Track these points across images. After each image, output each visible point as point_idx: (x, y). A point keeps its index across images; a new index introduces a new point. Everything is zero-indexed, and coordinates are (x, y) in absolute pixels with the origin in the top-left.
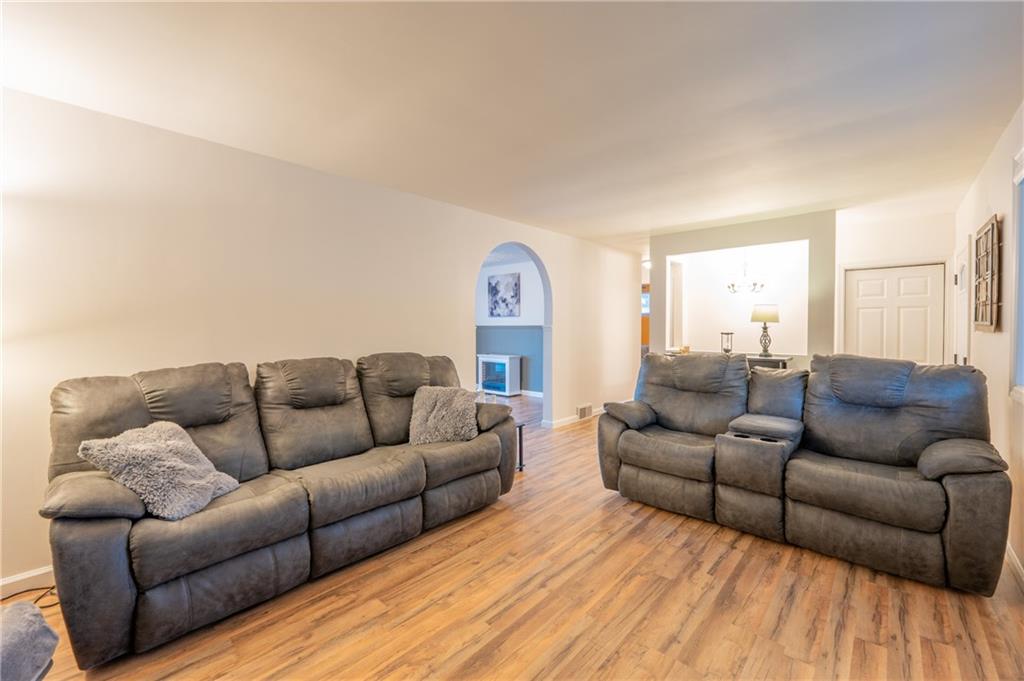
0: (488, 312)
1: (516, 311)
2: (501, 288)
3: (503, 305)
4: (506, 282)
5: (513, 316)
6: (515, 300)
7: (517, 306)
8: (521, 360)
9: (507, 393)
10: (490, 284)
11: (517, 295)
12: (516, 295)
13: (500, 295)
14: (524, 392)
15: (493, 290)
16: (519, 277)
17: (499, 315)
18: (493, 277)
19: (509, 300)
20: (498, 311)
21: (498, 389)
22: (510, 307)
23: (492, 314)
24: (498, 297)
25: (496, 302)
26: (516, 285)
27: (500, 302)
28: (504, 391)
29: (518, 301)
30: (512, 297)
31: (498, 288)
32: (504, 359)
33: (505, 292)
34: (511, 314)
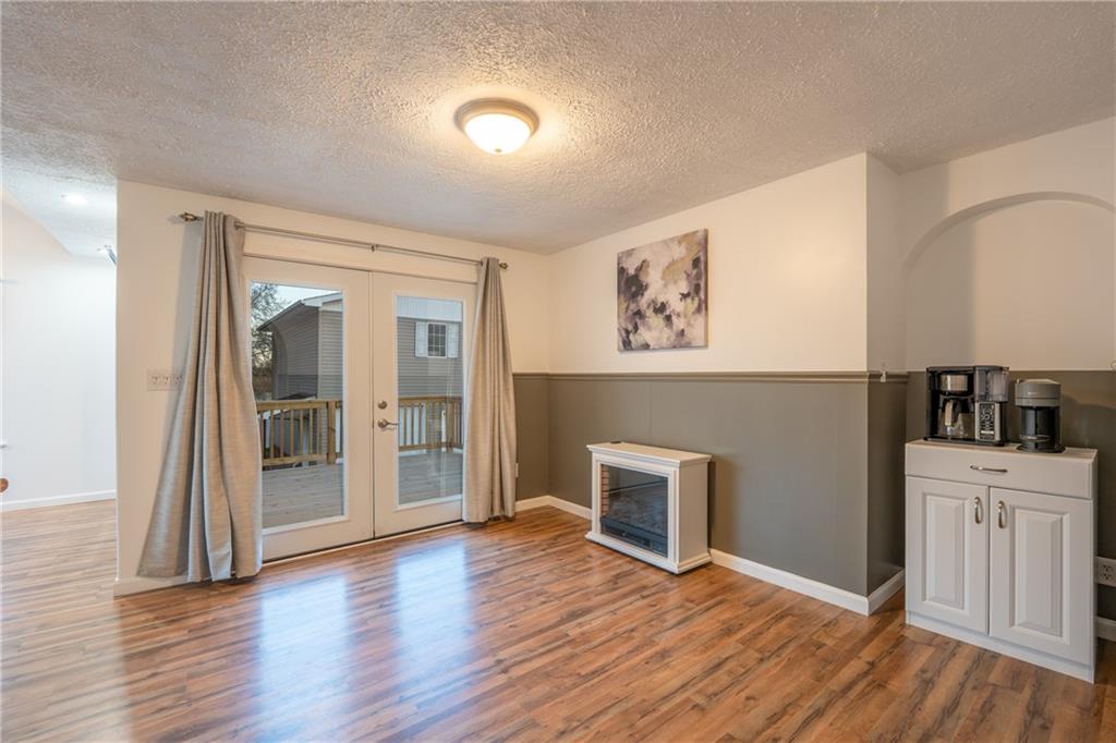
0: (615, 339)
1: (695, 333)
2: (653, 278)
3: (656, 321)
4: (665, 261)
5: (688, 346)
6: (692, 305)
7: (700, 319)
8: (711, 466)
9: (671, 563)
10: (621, 271)
11: (698, 291)
12: (697, 288)
13: (649, 295)
14: (721, 557)
15: (631, 285)
16: (706, 240)
17: (646, 347)
18: (629, 253)
19: (676, 305)
20: (645, 335)
21: (646, 543)
22: (679, 324)
23: (627, 345)
24: (644, 301)
25: (639, 313)
26: (696, 263)
27: (649, 313)
28: (664, 553)
29: (703, 307)
30: (685, 296)
31: (644, 279)
32: (664, 464)
33: (663, 288)
34: (681, 342)
